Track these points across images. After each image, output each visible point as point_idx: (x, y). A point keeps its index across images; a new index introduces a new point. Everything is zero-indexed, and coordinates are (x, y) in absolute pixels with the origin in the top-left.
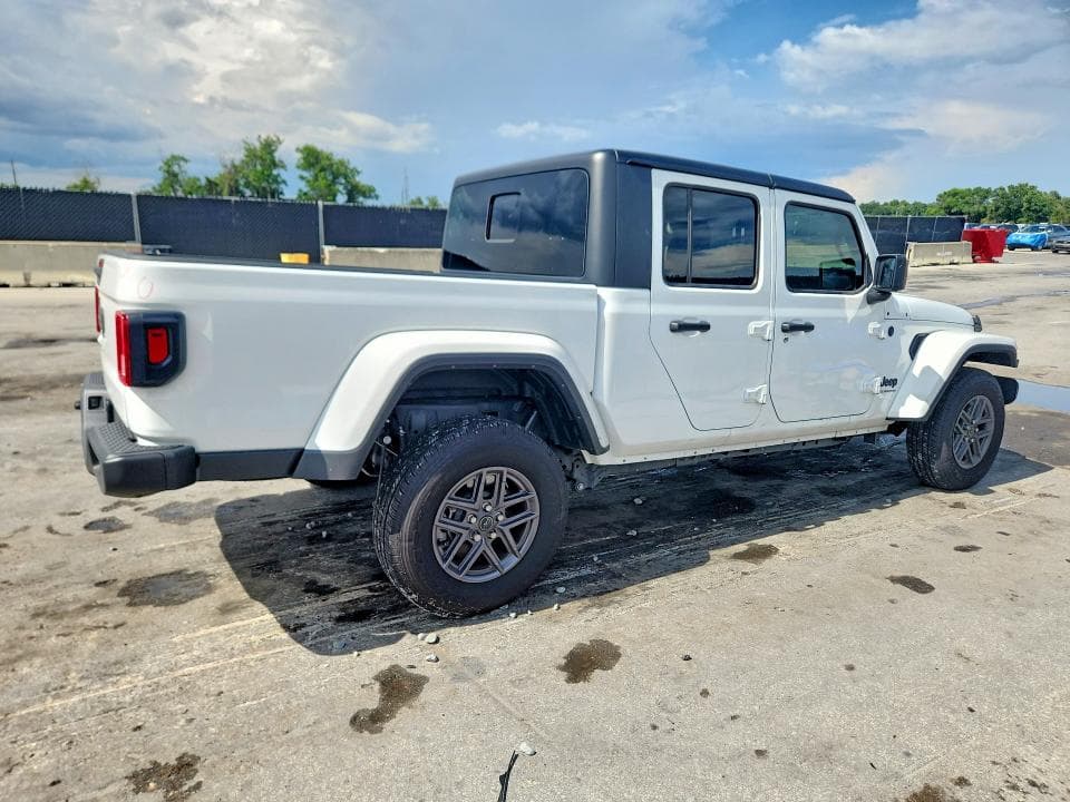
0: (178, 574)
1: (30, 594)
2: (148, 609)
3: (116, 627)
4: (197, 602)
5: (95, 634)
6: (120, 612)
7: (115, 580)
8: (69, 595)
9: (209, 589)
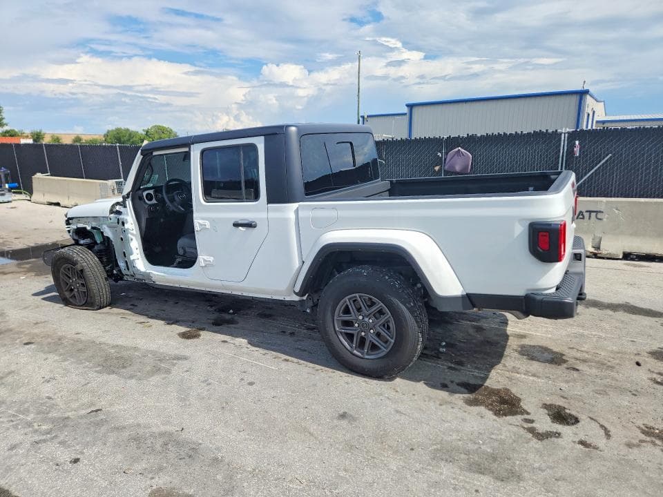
0: (532, 358)
1: (617, 380)
2: (556, 349)
3: (573, 348)
4: (532, 344)
5: (583, 349)
6: (570, 354)
7: (568, 368)
8: (594, 371)
9: (523, 347)
